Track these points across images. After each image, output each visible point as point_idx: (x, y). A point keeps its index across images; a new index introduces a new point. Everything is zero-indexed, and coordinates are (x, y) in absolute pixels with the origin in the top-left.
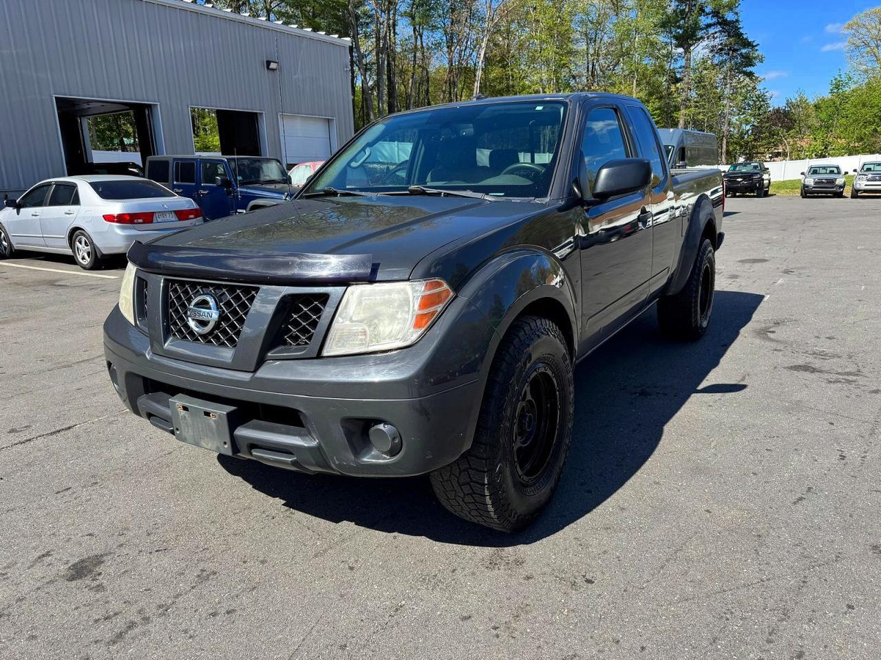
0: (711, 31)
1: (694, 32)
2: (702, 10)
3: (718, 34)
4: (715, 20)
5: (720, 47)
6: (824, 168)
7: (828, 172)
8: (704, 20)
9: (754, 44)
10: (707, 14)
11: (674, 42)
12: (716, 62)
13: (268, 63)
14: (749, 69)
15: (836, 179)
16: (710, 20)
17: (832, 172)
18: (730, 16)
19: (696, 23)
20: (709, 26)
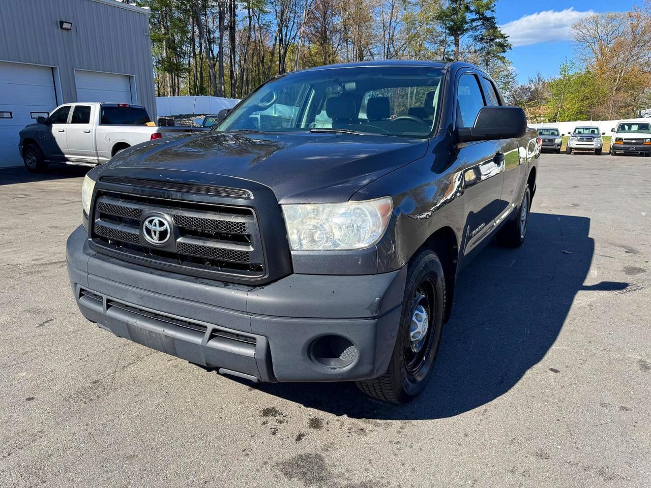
0: (475, 24)
1: (462, 25)
2: (467, 8)
3: (479, 27)
4: (477, 16)
5: (481, 37)
6: (547, 130)
7: (550, 134)
8: (469, 16)
9: (506, 36)
10: (472, 11)
11: (447, 32)
12: (478, 48)
13: (62, 23)
14: (502, 55)
15: (555, 139)
16: (474, 16)
17: (553, 134)
18: (488, 14)
19: (464, 18)
20: (473, 20)
